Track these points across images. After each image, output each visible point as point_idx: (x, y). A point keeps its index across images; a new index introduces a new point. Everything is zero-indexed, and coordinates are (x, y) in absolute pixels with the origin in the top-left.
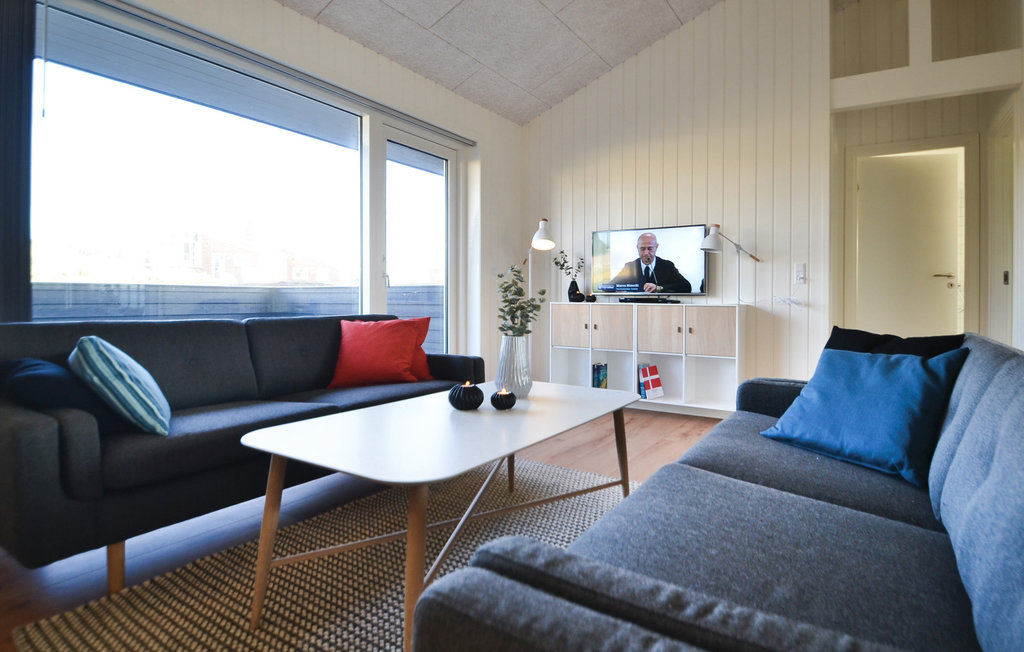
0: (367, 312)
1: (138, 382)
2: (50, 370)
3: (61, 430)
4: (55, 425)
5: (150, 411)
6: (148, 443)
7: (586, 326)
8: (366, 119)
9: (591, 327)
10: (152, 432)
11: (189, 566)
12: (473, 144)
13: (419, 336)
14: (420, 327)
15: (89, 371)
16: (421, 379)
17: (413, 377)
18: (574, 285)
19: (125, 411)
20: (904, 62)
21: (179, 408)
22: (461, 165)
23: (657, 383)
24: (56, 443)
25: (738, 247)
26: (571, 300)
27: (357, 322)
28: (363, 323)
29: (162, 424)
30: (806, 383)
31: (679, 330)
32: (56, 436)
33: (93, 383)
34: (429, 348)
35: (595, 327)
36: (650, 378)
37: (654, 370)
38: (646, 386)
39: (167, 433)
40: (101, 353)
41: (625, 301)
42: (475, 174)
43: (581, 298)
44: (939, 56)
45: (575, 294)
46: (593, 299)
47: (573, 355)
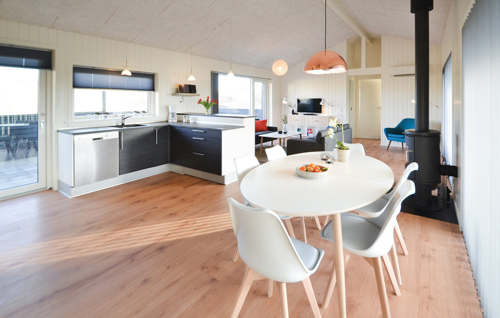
7: (296, 120)
8: (252, 79)
12: (271, 79)
13: (265, 123)
14: (265, 121)
22: (268, 84)
23: (311, 132)
25: (328, 104)
31: (316, 121)
35: (298, 120)
37: (311, 130)
38: (309, 133)
41: (305, 115)
42: (271, 85)
43: (295, 114)
44: (367, 67)
45: (293, 113)
46: (297, 114)
47: (293, 126)
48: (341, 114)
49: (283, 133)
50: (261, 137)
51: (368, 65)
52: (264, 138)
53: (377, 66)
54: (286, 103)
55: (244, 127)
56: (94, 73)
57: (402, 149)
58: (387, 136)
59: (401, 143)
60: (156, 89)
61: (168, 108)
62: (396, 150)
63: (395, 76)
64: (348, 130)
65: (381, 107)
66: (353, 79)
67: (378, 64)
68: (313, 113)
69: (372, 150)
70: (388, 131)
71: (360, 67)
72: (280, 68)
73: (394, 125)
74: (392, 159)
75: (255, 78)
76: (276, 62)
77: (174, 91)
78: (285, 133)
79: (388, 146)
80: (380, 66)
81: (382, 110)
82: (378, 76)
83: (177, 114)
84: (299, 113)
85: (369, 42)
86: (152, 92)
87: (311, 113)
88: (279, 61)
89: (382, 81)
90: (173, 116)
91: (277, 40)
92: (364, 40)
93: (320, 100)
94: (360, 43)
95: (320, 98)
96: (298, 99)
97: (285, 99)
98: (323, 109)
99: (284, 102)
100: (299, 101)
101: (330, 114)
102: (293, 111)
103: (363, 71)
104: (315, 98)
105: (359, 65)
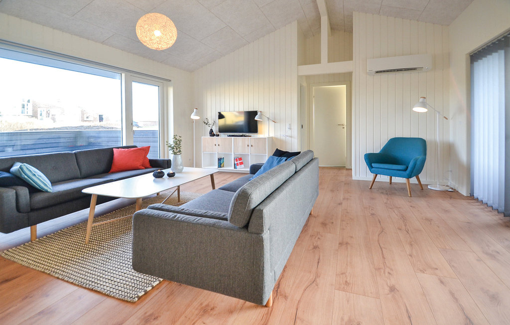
0: (124, 145)
1: (40, 176)
2: (6, 175)
3: (16, 193)
4: (15, 191)
5: (45, 185)
6: (46, 195)
7: (215, 145)
8: (123, 75)
9: (217, 145)
10: (47, 192)
11: (60, 232)
12: (170, 81)
13: (146, 153)
14: (146, 150)
15: (23, 174)
16: (146, 168)
17: (143, 168)
18: (211, 130)
19: (36, 186)
20: (319, 62)
21: (54, 183)
22: (165, 88)
23: (241, 163)
24: (15, 197)
25: (268, 118)
26: (210, 136)
27: (120, 149)
28: (123, 149)
29: (50, 189)
30: (263, 164)
31: (248, 146)
32: (15, 194)
33: (25, 178)
34: (150, 156)
35: (219, 145)
36: (238, 162)
37: (240, 159)
38: (237, 164)
39: (52, 191)
40: (27, 168)
41: (230, 136)
42: (171, 91)
43: (213, 135)
46: (218, 135)
47: (212, 155)
48: (289, 133)
51: (330, 60)
53: (347, 60)
54: (198, 118)
58: (371, 167)
63: (377, 72)
67: (349, 57)
68: (244, 134)
70: (371, 159)
73: (377, 148)
78: (171, 175)
79: (372, 181)
80: (352, 60)
84: (221, 134)
87: (241, 134)
92: (325, 20)
93: (255, 113)
95: (255, 110)
96: (220, 113)
97: (196, 112)
98: (260, 127)
99: (194, 117)
100: (221, 116)
101: (272, 135)
102: (211, 131)
103: (325, 67)
104: (248, 110)
105: (317, 61)
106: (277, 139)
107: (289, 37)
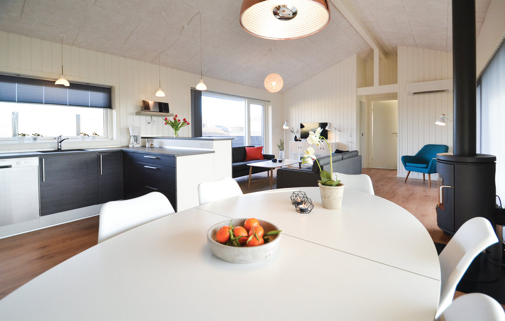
7: (299, 148)
8: (247, 101)
12: (270, 101)
13: (261, 151)
14: (261, 149)
22: (266, 107)
25: (335, 129)
26: (295, 141)
27: (248, 148)
31: (321, 148)
34: (264, 153)
35: (301, 148)
42: (270, 108)
44: (380, 84)
45: (296, 139)
46: (300, 141)
47: (296, 155)
48: (350, 140)
49: (278, 161)
50: (249, 166)
51: (381, 83)
52: (253, 167)
53: (393, 83)
54: (287, 128)
55: (214, 152)
56: (18, 83)
57: (423, 181)
58: (405, 166)
59: (422, 174)
60: (113, 106)
61: (128, 129)
62: (415, 183)
63: (415, 93)
64: (356, 158)
65: (397, 131)
66: (364, 100)
67: (394, 81)
69: (387, 182)
70: (407, 160)
71: (372, 85)
72: (274, 83)
73: (413, 152)
74: (412, 194)
75: (252, 100)
76: (268, 76)
77: (139, 109)
78: (280, 161)
79: (406, 177)
80: (396, 83)
81: (398, 136)
82: (394, 96)
83: (142, 138)
84: (302, 140)
85: (383, 57)
86: (109, 110)
88: (272, 75)
89: (399, 102)
90: (136, 140)
91: (270, 49)
92: (377, 53)
93: (326, 124)
94: (373, 59)
95: (326, 122)
96: (301, 124)
97: (287, 124)
98: (329, 135)
99: (285, 127)
100: (302, 126)
101: (338, 141)
102: (296, 137)
103: (377, 89)
104: (321, 122)
105: (371, 84)
106: (341, 144)
107: (351, 66)
